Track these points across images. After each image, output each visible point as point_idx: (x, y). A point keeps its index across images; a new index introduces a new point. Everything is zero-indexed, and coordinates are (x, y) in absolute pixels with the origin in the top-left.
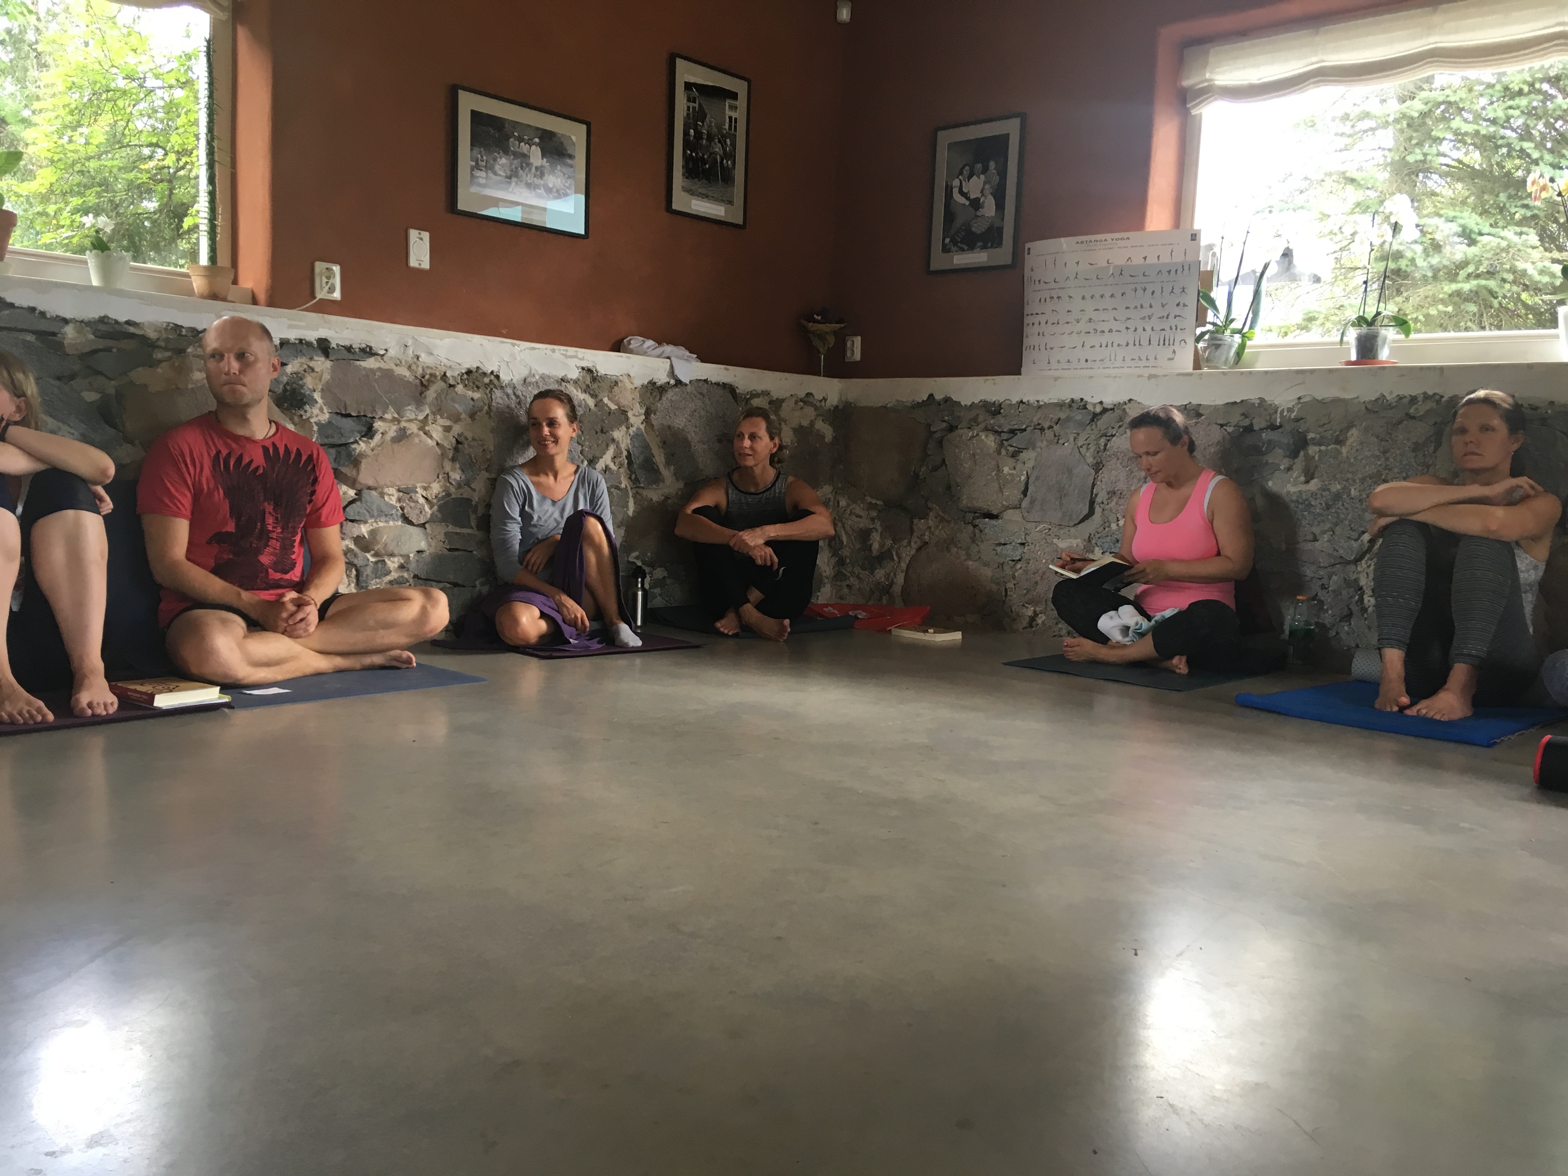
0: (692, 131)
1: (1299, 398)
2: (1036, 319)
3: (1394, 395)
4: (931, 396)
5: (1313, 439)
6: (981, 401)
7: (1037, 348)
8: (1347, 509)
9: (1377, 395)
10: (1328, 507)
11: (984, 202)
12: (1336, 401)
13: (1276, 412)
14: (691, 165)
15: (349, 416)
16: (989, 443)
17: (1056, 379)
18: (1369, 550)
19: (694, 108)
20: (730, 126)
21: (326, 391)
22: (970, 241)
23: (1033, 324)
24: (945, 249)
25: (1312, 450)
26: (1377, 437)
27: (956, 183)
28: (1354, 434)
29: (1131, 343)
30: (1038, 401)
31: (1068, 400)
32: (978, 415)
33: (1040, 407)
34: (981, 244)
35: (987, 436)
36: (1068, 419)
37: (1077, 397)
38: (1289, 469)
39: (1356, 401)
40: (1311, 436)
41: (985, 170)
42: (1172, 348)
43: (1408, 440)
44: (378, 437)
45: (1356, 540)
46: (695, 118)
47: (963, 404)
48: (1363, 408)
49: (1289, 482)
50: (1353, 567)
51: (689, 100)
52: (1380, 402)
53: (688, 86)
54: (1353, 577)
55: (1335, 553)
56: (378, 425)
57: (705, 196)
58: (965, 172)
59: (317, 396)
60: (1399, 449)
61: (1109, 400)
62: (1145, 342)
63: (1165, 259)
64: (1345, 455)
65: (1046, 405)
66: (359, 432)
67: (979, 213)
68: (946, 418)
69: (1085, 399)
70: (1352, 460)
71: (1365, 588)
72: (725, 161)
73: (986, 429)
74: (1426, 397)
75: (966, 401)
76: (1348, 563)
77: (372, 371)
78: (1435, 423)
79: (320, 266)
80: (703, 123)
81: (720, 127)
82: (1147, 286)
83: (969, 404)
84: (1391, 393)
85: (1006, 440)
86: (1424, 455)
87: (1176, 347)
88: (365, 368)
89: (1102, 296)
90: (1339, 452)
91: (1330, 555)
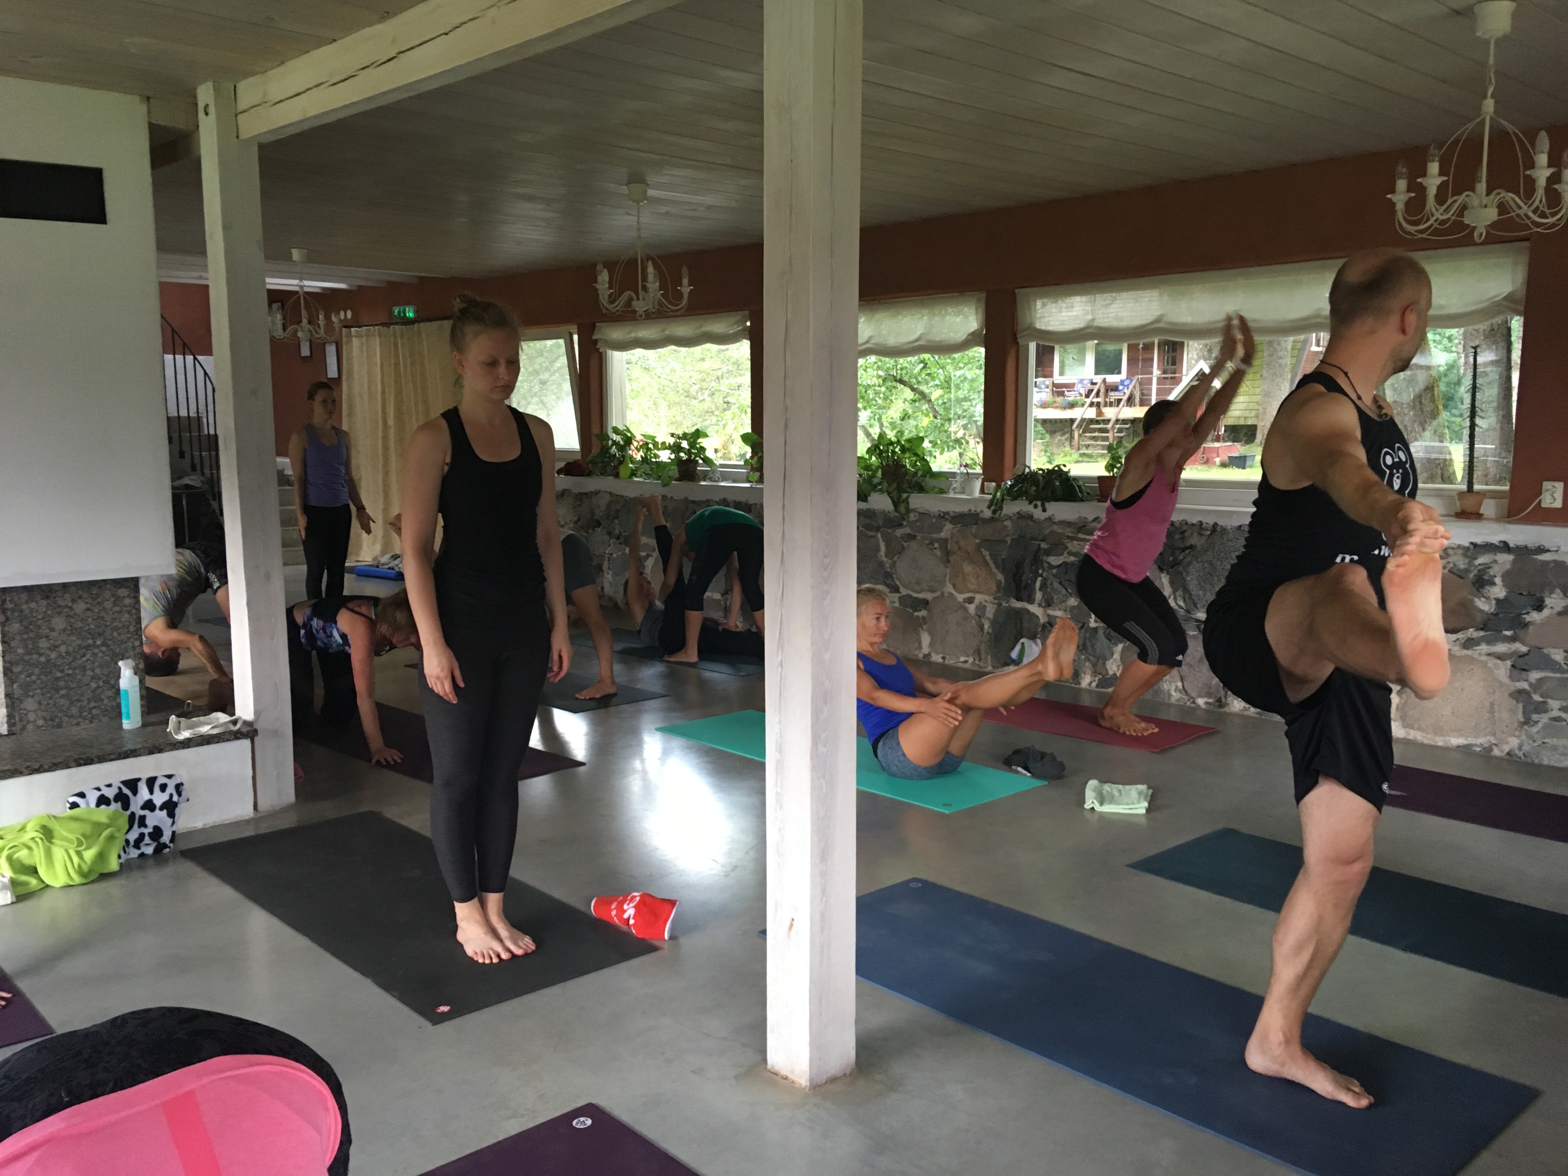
15: (1521, 594)
21: (1506, 576)
44: (1546, 612)
56: (1548, 601)
59: (1498, 580)
66: (1532, 607)
77: (1547, 563)
79: (1547, 485)
88: (1541, 561)
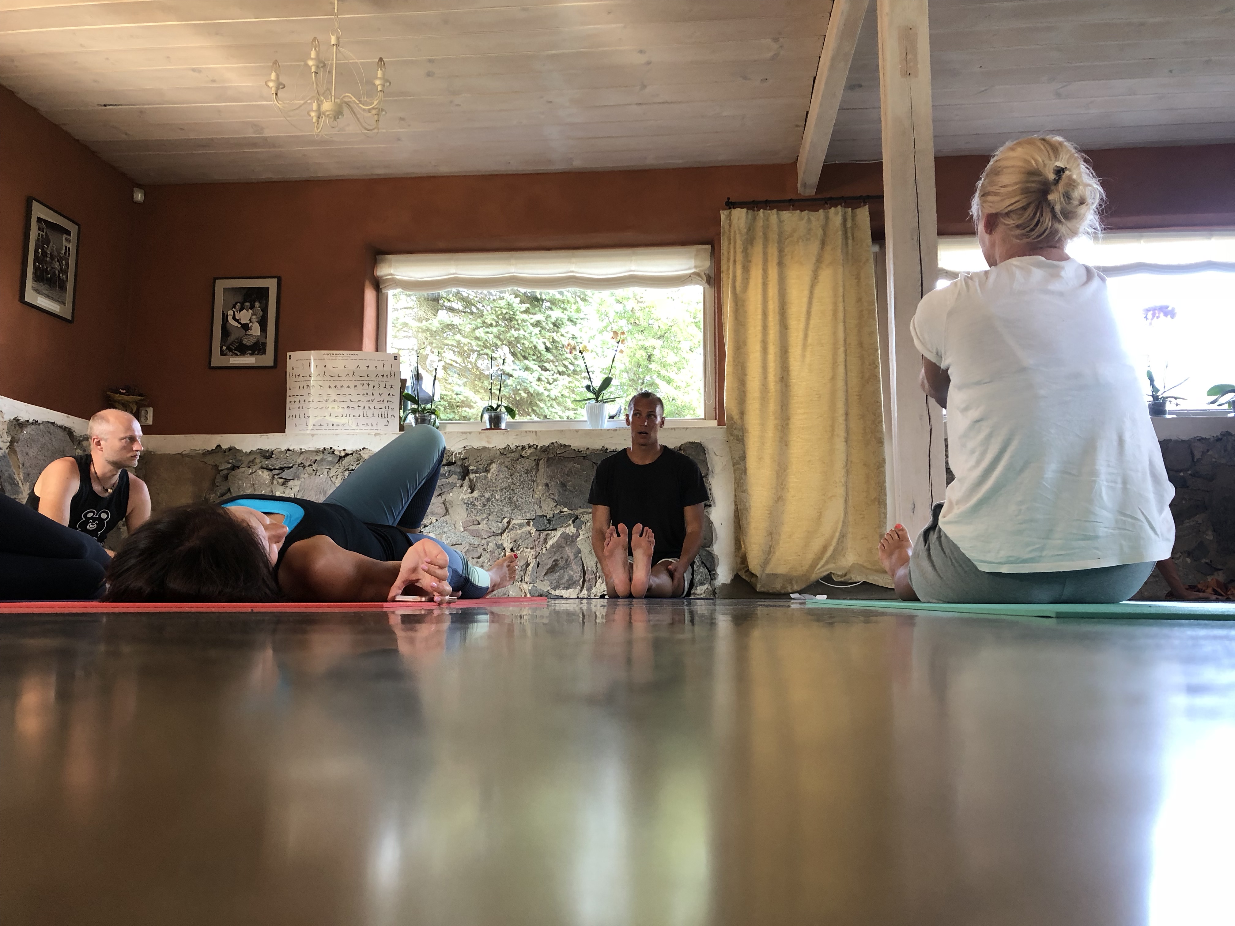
0: (40, 250)
1: (464, 447)
2: (297, 400)
3: (514, 445)
4: (219, 446)
5: (473, 470)
6: (258, 449)
7: (298, 416)
8: (494, 506)
9: (505, 445)
10: (485, 506)
11: (252, 326)
12: (484, 449)
13: (452, 455)
14: (38, 273)
16: (264, 476)
17: (313, 435)
18: (507, 528)
19: (42, 235)
20: (66, 252)
22: (242, 349)
23: (295, 402)
24: (222, 353)
25: (472, 476)
26: (507, 467)
27: (230, 313)
28: (494, 467)
29: (361, 416)
30: (301, 449)
31: (322, 449)
32: (255, 458)
33: (302, 453)
34: (250, 352)
35: (263, 472)
36: (322, 460)
37: (328, 447)
38: (461, 486)
39: (494, 448)
40: (471, 468)
41: (252, 307)
42: (386, 419)
43: (523, 468)
45: (501, 522)
46: (43, 242)
47: (244, 451)
48: (499, 452)
49: (462, 493)
50: (500, 537)
51: (39, 229)
52: (507, 449)
53: (39, 220)
54: (500, 543)
55: (490, 530)
57: (47, 296)
58: (237, 307)
60: (519, 473)
61: (349, 450)
62: (370, 415)
63: (380, 368)
64: (489, 478)
65: (306, 452)
67: (247, 333)
68: (231, 461)
69: (334, 448)
70: (494, 481)
71: (506, 548)
72: (61, 275)
73: (262, 468)
74: (530, 447)
75: (247, 449)
76: (497, 535)
78: (535, 460)
80: (48, 247)
81: (59, 253)
82: (370, 382)
83: (249, 451)
84: (512, 444)
85: (277, 475)
86: (531, 476)
87: (389, 419)
89: (342, 387)
90: (486, 477)
91: (488, 532)
